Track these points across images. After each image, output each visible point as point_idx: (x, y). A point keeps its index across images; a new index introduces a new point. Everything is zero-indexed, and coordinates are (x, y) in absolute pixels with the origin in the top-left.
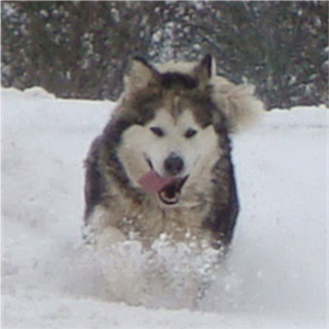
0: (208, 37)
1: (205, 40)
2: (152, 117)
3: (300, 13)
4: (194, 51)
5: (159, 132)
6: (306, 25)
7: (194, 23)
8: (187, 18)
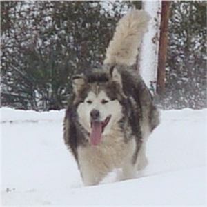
0: (16, 68)
1: (14, 70)
2: (86, 96)
3: (67, 54)
4: (8, 76)
5: (90, 102)
6: (70, 61)
7: (8, 60)
8: (4, 58)
